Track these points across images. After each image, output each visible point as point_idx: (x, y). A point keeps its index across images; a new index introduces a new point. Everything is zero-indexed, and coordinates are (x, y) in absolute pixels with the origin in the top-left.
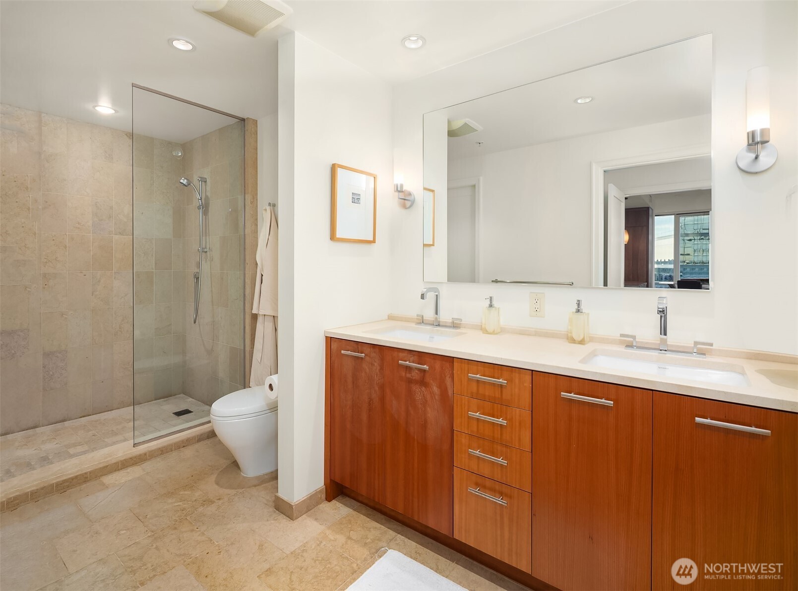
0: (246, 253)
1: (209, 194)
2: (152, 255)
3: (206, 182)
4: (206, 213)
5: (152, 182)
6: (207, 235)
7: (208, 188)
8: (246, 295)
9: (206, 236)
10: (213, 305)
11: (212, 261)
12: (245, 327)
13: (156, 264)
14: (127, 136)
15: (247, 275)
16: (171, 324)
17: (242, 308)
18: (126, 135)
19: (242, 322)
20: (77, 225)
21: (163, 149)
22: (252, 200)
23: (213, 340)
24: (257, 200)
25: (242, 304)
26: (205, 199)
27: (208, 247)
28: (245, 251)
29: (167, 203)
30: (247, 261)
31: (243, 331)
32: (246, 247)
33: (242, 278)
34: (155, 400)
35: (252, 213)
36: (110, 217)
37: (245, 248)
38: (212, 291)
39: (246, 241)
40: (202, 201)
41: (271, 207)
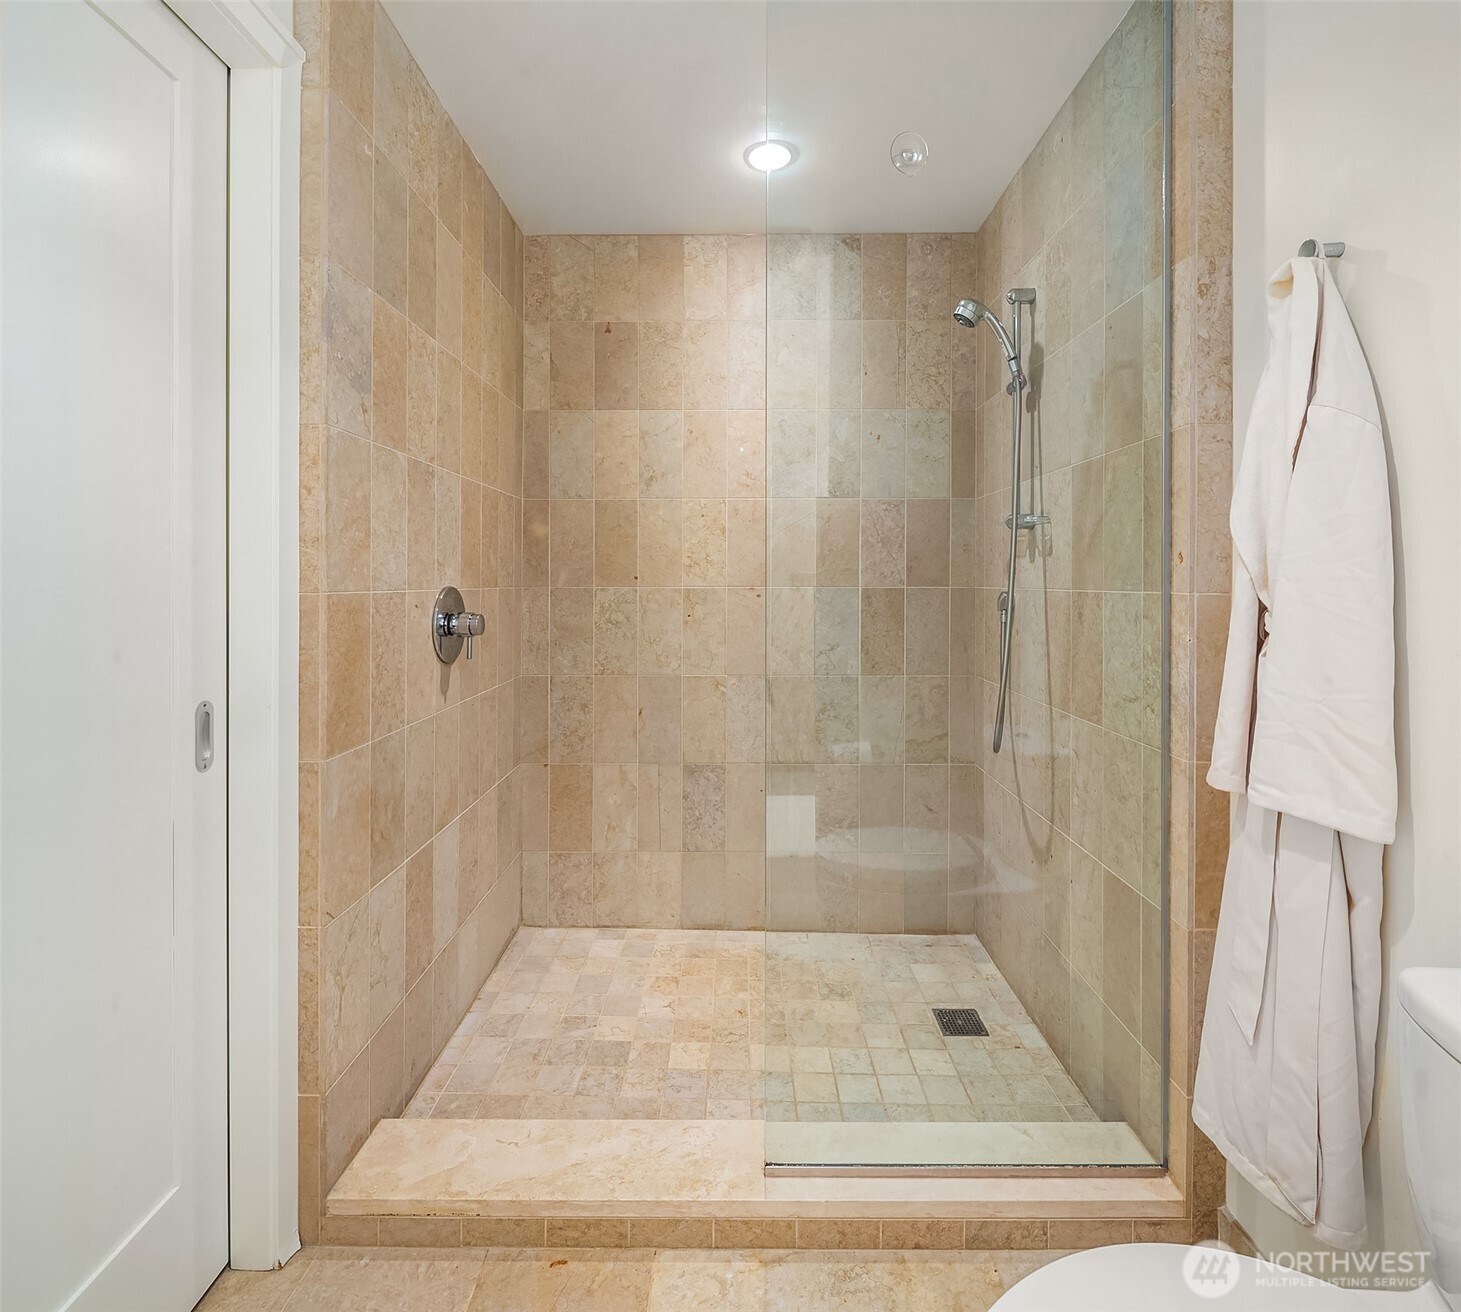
0: (1176, 512)
1: (1040, 338)
2: (901, 546)
3: (1032, 302)
4: (1033, 403)
5: (901, 351)
6: (1036, 471)
7: (1040, 318)
8: (1174, 690)
9: (1032, 477)
10: (1050, 704)
11: (1050, 554)
12: (1167, 826)
13: (909, 569)
14: (847, 244)
15: (1179, 608)
16: (947, 734)
17: (1157, 740)
18: (844, 241)
19: (1157, 797)
20: (745, 477)
21: (930, 257)
22: (1206, 280)
23: (1052, 822)
24: (1230, 274)
25: (1158, 722)
26: (1030, 358)
27: (1038, 511)
28: (1170, 505)
29: (938, 403)
30: (1182, 544)
31: (1158, 836)
32: (1175, 489)
33: (1157, 613)
34: (907, 932)
35: (1205, 335)
36: (809, 454)
37: (1170, 493)
38: (1048, 655)
39: (1176, 462)
40: (1018, 365)
41: (1323, 262)
